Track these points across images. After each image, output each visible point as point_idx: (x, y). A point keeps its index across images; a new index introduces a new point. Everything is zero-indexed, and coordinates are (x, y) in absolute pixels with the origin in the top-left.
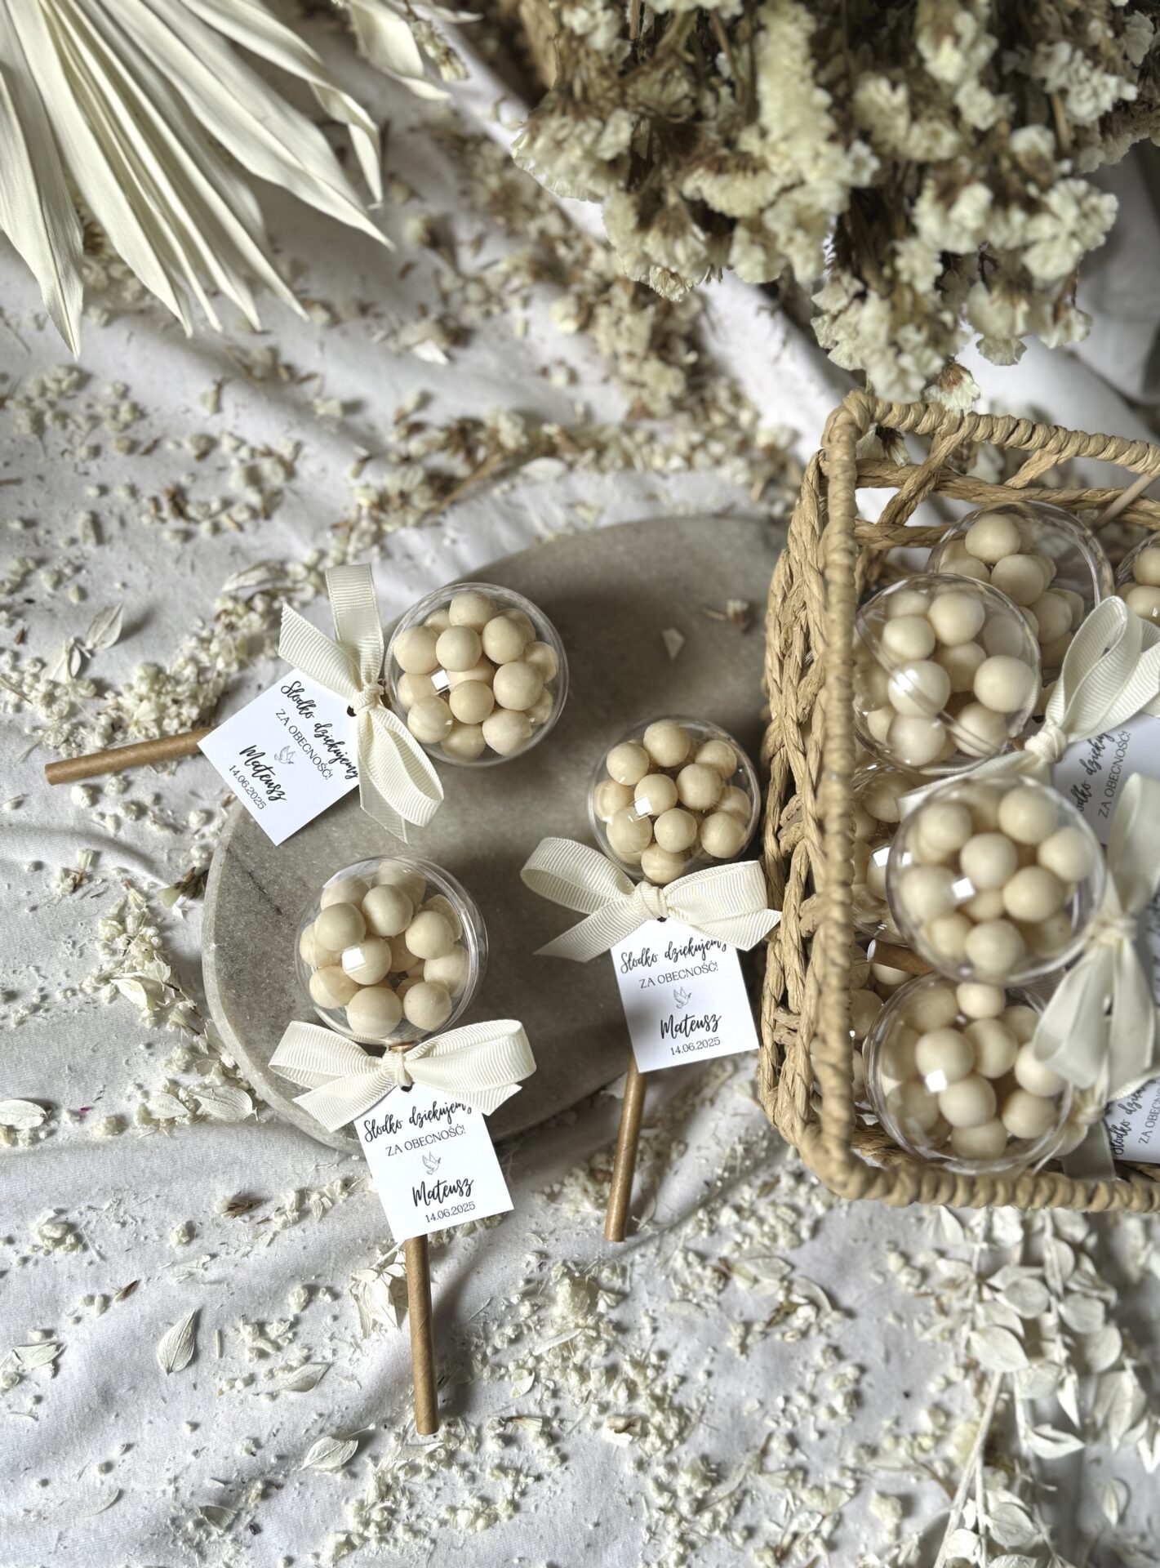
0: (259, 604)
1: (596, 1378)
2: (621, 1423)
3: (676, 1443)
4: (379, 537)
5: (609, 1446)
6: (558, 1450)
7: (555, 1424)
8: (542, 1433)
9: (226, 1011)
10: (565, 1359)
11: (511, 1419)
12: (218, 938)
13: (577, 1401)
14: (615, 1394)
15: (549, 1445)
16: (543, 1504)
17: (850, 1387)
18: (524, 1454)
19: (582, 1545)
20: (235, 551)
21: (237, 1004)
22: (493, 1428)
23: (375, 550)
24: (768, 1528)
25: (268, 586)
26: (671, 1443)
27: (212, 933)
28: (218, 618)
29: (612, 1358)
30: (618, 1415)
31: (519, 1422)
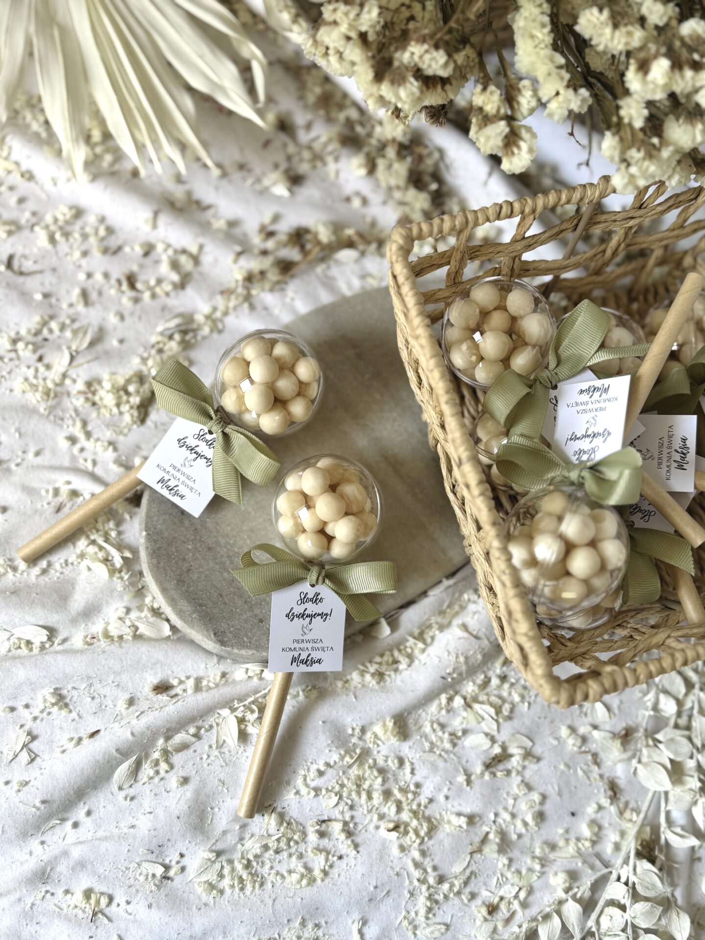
0: (177, 337)
1: (377, 797)
2: (391, 826)
3: (426, 839)
4: (248, 298)
5: (385, 840)
6: (353, 841)
7: (351, 825)
8: (343, 830)
9: (151, 571)
10: (359, 786)
11: (324, 821)
12: (147, 529)
13: (365, 812)
14: (389, 808)
15: (347, 838)
16: (343, 873)
17: (537, 808)
18: (332, 843)
19: (367, 899)
20: (164, 308)
21: (158, 568)
22: (313, 826)
23: (246, 305)
24: (485, 894)
25: (183, 328)
26: (423, 839)
27: (144, 526)
28: (153, 346)
29: (387, 786)
30: (390, 821)
31: (329, 823)
